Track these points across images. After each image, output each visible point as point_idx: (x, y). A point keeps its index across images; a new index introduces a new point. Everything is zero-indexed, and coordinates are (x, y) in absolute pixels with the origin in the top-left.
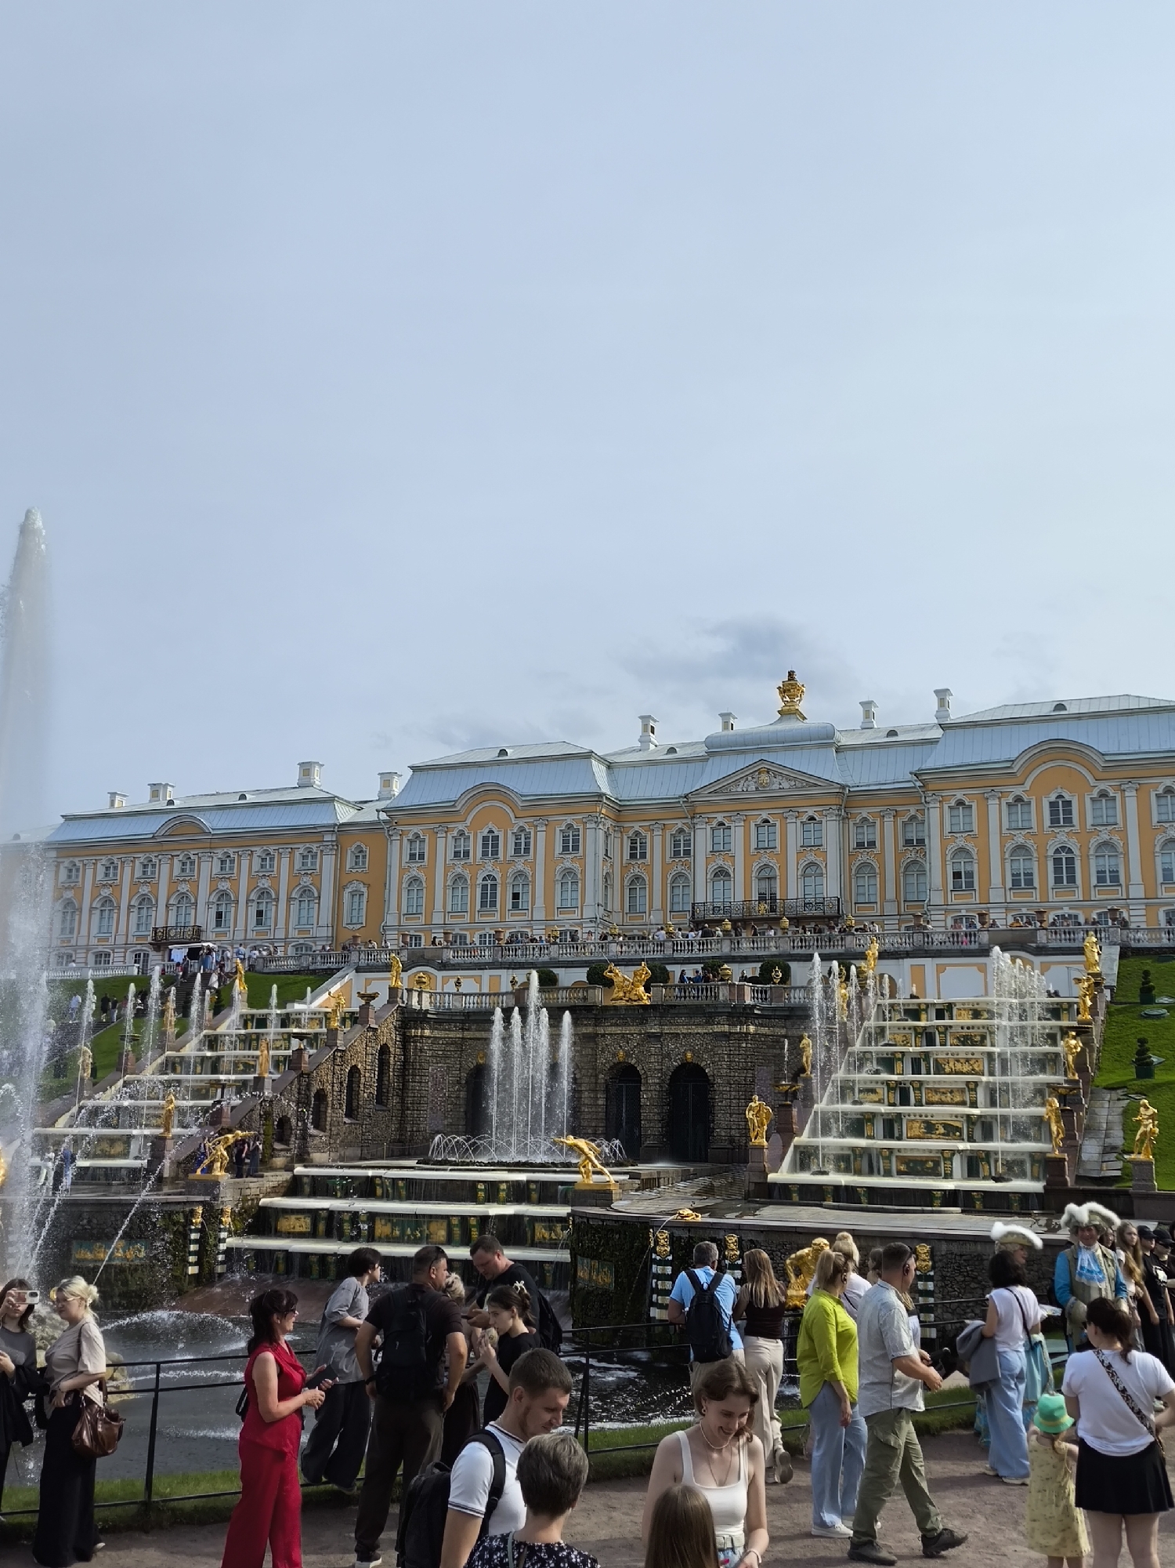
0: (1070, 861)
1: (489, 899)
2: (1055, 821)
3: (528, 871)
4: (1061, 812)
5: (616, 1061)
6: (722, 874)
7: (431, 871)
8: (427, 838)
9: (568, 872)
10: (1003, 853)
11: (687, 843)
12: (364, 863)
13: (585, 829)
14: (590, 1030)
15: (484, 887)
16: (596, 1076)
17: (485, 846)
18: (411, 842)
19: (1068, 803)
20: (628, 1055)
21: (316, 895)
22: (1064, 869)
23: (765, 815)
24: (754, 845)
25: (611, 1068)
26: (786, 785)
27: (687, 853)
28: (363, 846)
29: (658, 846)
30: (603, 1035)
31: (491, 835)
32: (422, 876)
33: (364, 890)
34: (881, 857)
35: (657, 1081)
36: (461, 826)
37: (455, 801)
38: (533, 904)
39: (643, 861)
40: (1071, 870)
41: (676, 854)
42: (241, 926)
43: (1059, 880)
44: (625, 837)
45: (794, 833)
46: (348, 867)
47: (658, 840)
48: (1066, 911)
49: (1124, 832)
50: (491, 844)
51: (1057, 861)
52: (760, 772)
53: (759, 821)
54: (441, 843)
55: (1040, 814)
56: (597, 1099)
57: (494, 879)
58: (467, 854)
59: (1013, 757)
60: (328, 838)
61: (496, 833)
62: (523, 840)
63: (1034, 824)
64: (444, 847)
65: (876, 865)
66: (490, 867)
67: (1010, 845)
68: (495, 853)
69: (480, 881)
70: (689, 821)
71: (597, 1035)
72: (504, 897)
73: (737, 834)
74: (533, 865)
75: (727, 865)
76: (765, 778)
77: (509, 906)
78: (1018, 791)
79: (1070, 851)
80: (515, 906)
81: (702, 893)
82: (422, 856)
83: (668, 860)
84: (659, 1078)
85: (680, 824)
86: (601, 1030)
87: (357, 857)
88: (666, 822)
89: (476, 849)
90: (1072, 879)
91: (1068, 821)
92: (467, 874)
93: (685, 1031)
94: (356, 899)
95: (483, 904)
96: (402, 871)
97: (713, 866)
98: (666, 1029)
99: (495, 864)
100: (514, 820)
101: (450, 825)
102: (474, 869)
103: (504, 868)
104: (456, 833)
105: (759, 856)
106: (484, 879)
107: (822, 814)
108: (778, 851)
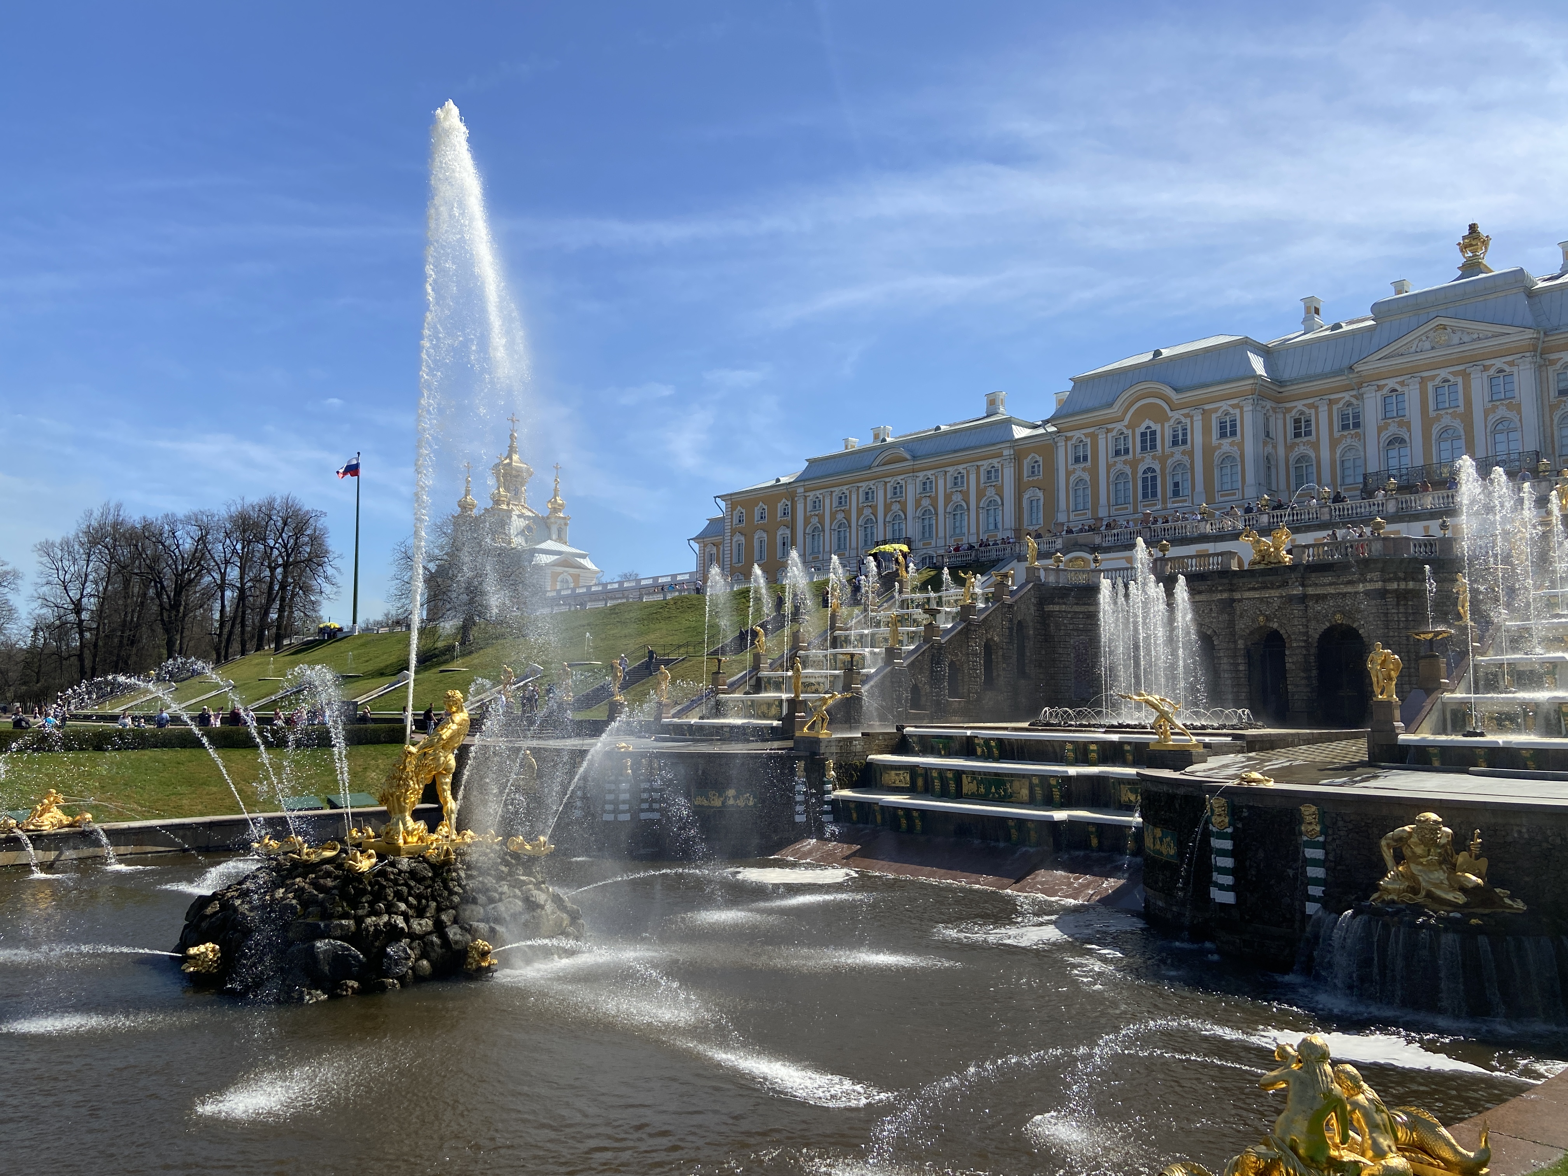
1: (1150, 487)
3: (1186, 460)
5: (1256, 626)
6: (1396, 441)
7: (1094, 471)
8: (1089, 440)
9: (1227, 456)
11: (1356, 416)
12: (1039, 472)
13: (1242, 413)
14: (1225, 595)
15: (1145, 480)
16: (1235, 642)
17: (1144, 441)
18: (1075, 446)
20: (1268, 619)
21: (1000, 503)
23: (1445, 374)
24: (1431, 406)
25: (1251, 633)
26: (1469, 338)
27: (1357, 425)
28: (1037, 457)
29: (1324, 422)
30: (1240, 600)
31: (1148, 431)
32: (1087, 475)
33: (1040, 494)
35: (1303, 644)
36: (1118, 426)
37: (1113, 403)
38: (1193, 489)
39: (1308, 438)
41: (1345, 427)
42: (941, 534)
44: (1288, 417)
45: (1479, 385)
46: (1025, 475)
47: (1324, 416)
50: (1149, 440)
52: (1437, 329)
53: (1437, 381)
54: (1102, 442)
56: (1238, 664)
57: (1154, 471)
58: (1127, 451)
60: (1006, 452)
61: (1153, 428)
62: (1180, 432)
64: (1105, 448)
66: (1148, 461)
68: (1153, 447)
69: (1140, 475)
70: (1354, 393)
71: (1234, 600)
72: (1163, 487)
73: (1412, 397)
74: (1191, 454)
75: (1402, 432)
77: (1169, 493)
80: (1176, 493)
81: (1375, 463)
82: (1085, 458)
83: (1336, 435)
84: (1305, 641)
85: (1347, 396)
86: (1237, 596)
87: (1033, 467)
88: (1333, 397)
89: (1135, 445)
92: (1128, 470)
93: (1333, 591)
94: (1035, 503)
95: (1145, 496)
96: (1068, 474)
97: (1386, 435)
98: (1311, 591)
99: (1154, 458)
100: (1170, 414)
101: (1110, 426)
102: (1134, 464)
103: (1163, 460)
104: (1114, 433)
105: (1438, 418)
106: (1145, 472)
107: (1511, 364)
108: (1461, 409)
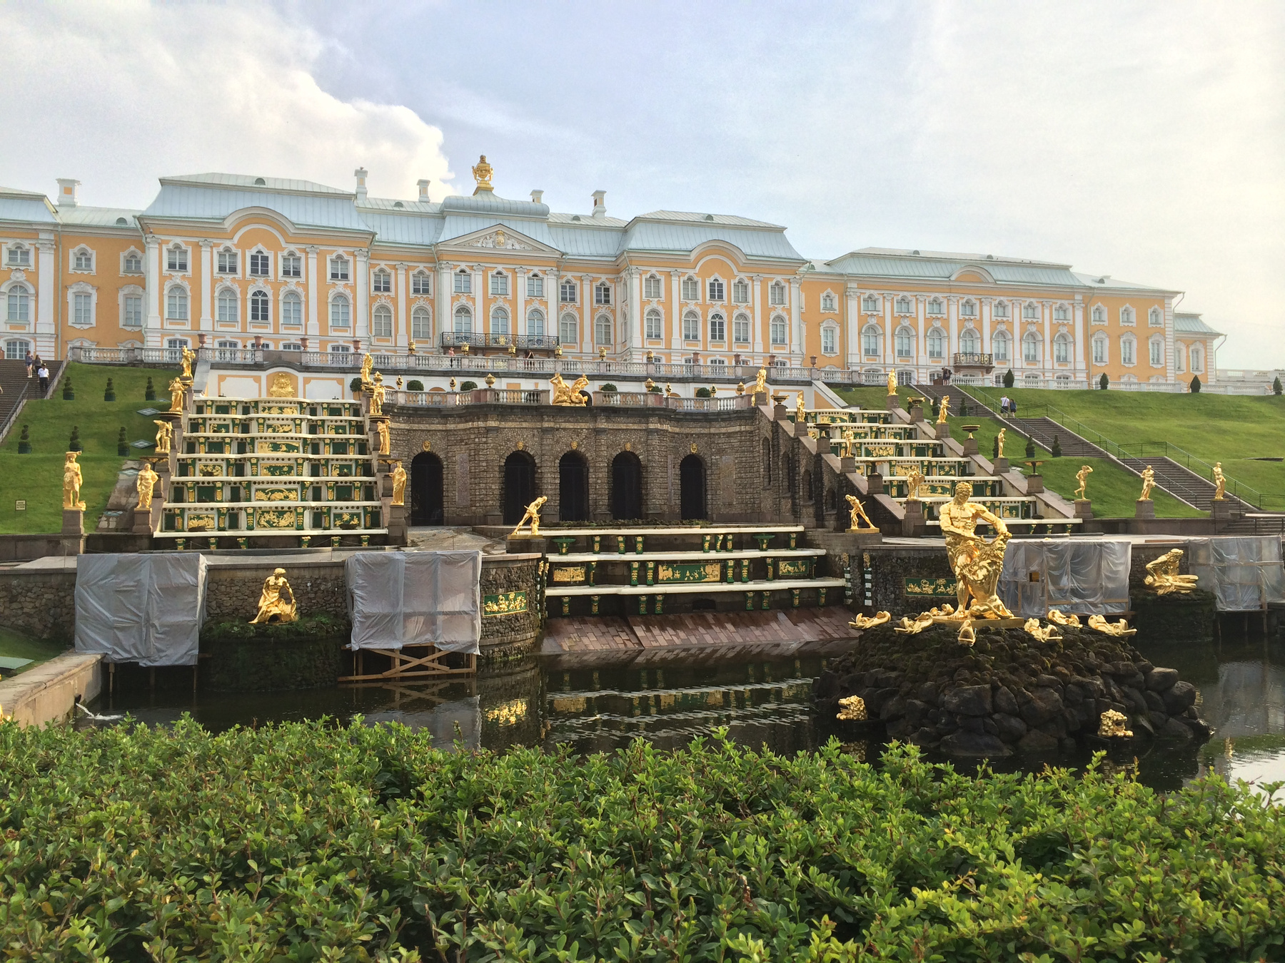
0: (721, 324)
1: (260, 309)
2: (712, 297)
3: (300, 291)
4: (716, 291)
5: (568, 449)
6: (463, 310)
7: (196, 281)
8: (189, 250)
9: (340, 296)
10: (681, 315)
11: (426, 284)
12: (89, 266)
13: (354, 261)
15: (255, 302)
16: (553, 461)
17: (254, 264)
18: (169, 251)
19: (720, 285)
20: (579, 445)
21: (32, 291)
22: (717, 330)
23: (500, 268)
24: (490, 292)
25: (565, 455)
26: (517, 246)
27: (427, 291)
28: (90, 250)
29: (401, 283)
30: (558, 429)
31: (260, 255)
32: (187, 285)
33: (94, 292)
34: (580, 310)
35: (603, 465)
36: (228, 243)
37: (224, 219)
38: (307, 319)
39: (386, 294)
40: (721, 331)
41: (416, 291)
43: (714, 337)
44: (372, 272)
45: (522, 282)
46: (70, 266)
47: (401, 278)
48: (718, 358)
49: (752, 309)
50: (260, 265)
51: (713, 324)
52: (497, 233)
53: (495, 272)
54: (205, 255)
55: (704, 291)
56: (554, 479)
57: (265, 295)
58: (233, 270)
59: (690, 248)
60: (42, 236)
61: (265, 254)
62: (292, 264)
63: (700, 295)
64: (209, 261)
65: (577, 316)
66: (260, 284)
67: (685, 311)
68: (265, 272)
69: (249, 296)
70: (429, 265)
71: (555, 429)
72: (275, 312)
73: (477, 279)
74: (306, 286)
75: (470, 305)
76: (501, 239)
77: (283, 320)
78: (691, 272)
79: (721, 318)
80: (287, 320)
81: (448, 324)
82: (184, 266)
83: (412, 295)
84: (605, 462)
85: (421, 266)
86: (558, 426)
87: (79, 259)
88: (410, 264)
89: (244, 266)
90: (721, 337)
91: (721, 297)
92: (236, 288)
93: (623, 428)
94: (81, 300)
95: (255, 317)
96: (162, 279)
97: (456, 305)
98: (610, 426)
99: (266, 282)
100: (284, 245)
101: (215, 241)
102: (244, 284)
103: (276, 286)
104: (221, 249)
105: (495, 300)
106: (255, 294)
107: (544, 272)
108: (510, 297)
